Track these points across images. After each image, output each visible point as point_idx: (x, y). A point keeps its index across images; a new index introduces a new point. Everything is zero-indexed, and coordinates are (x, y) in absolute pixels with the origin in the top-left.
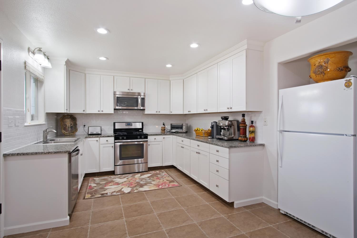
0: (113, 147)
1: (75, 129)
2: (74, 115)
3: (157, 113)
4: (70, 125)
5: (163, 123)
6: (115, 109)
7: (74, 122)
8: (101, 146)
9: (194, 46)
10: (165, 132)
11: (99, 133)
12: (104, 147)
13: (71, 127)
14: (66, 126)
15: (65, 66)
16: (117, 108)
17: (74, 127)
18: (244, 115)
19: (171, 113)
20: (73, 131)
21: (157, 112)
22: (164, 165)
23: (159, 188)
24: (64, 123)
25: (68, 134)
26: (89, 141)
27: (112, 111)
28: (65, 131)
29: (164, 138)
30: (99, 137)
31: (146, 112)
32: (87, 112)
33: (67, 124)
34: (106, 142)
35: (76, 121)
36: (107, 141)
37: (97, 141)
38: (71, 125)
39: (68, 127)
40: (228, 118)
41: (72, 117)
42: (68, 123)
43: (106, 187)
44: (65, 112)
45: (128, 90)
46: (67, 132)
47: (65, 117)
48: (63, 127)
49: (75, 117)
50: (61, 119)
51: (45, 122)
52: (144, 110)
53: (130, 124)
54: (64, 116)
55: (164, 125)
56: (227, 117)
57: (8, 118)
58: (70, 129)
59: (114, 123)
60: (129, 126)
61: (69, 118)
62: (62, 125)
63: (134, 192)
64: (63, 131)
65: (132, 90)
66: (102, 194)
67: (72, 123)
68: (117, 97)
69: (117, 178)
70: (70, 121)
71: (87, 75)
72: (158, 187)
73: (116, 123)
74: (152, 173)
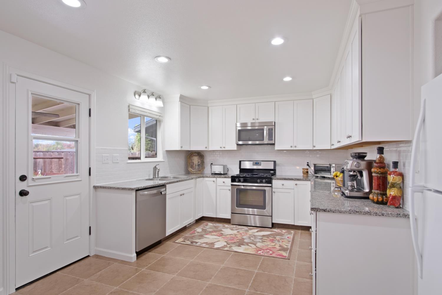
0: (230, 190)
1: (202, 167)
2: (201, 153)
3: (292, 149)
4: (197, 162)
5: (308, 163)
6: (238, 145)
7: (201, 160)
8: (218, 188)
9: (278, 41)
10: (308, 176)
11: (221, 173)
12: (221, 189)
13: (199, 165)
14: (194, 164)
15: (180, 102)
16: (240, 143)
17: (201, 165)
18: (381, 151)
19: (314, 149)
20: (200, 169)
21: (291, 147)
22: (297, 224)
23: (257, 254)
24: (191, 161)
25: (195, 172)
26: (207, 181)
27: (235, 147)
28: (191, 169)
29: (296, 185)
30: (215, 177)
31: (277, 147)
32: (210, 149)
33: (194, 162)
34: (223, 184)
35: (204, 159)
36: (224, 182)
37: (214, 181)
38: (199, 162)
39: (196, 165)
40: (365, 156)
41: (200, 154)
42: (196, 160)
43: (205, 236)
44: (180, 149)
45: (253, 119)
46: (194, 170)
47: (192, 155)
48: (190, 165)
49: (203, 155)
50: (188, 157)
51: (163, 159)
52: (274, 144)
53: (258, 164)
54: (192, 153)
55: (308, 165)
56: (365, 154)
57: (102, 156)
58: (197, 167)
59: (240, 162)
60: (257, 165)
61: (197, 155)
62: (190, 163)
63: (224, 249)
64: (190, 169)
65: (257, 120)
66: (192, 242)
67: (200, 161)
68: (239, 130)
69: (230, 228)
70: (197, 159)
71: (210, 108)
72: (257, 252)
73: (242, 162)
74: (274, 231)
